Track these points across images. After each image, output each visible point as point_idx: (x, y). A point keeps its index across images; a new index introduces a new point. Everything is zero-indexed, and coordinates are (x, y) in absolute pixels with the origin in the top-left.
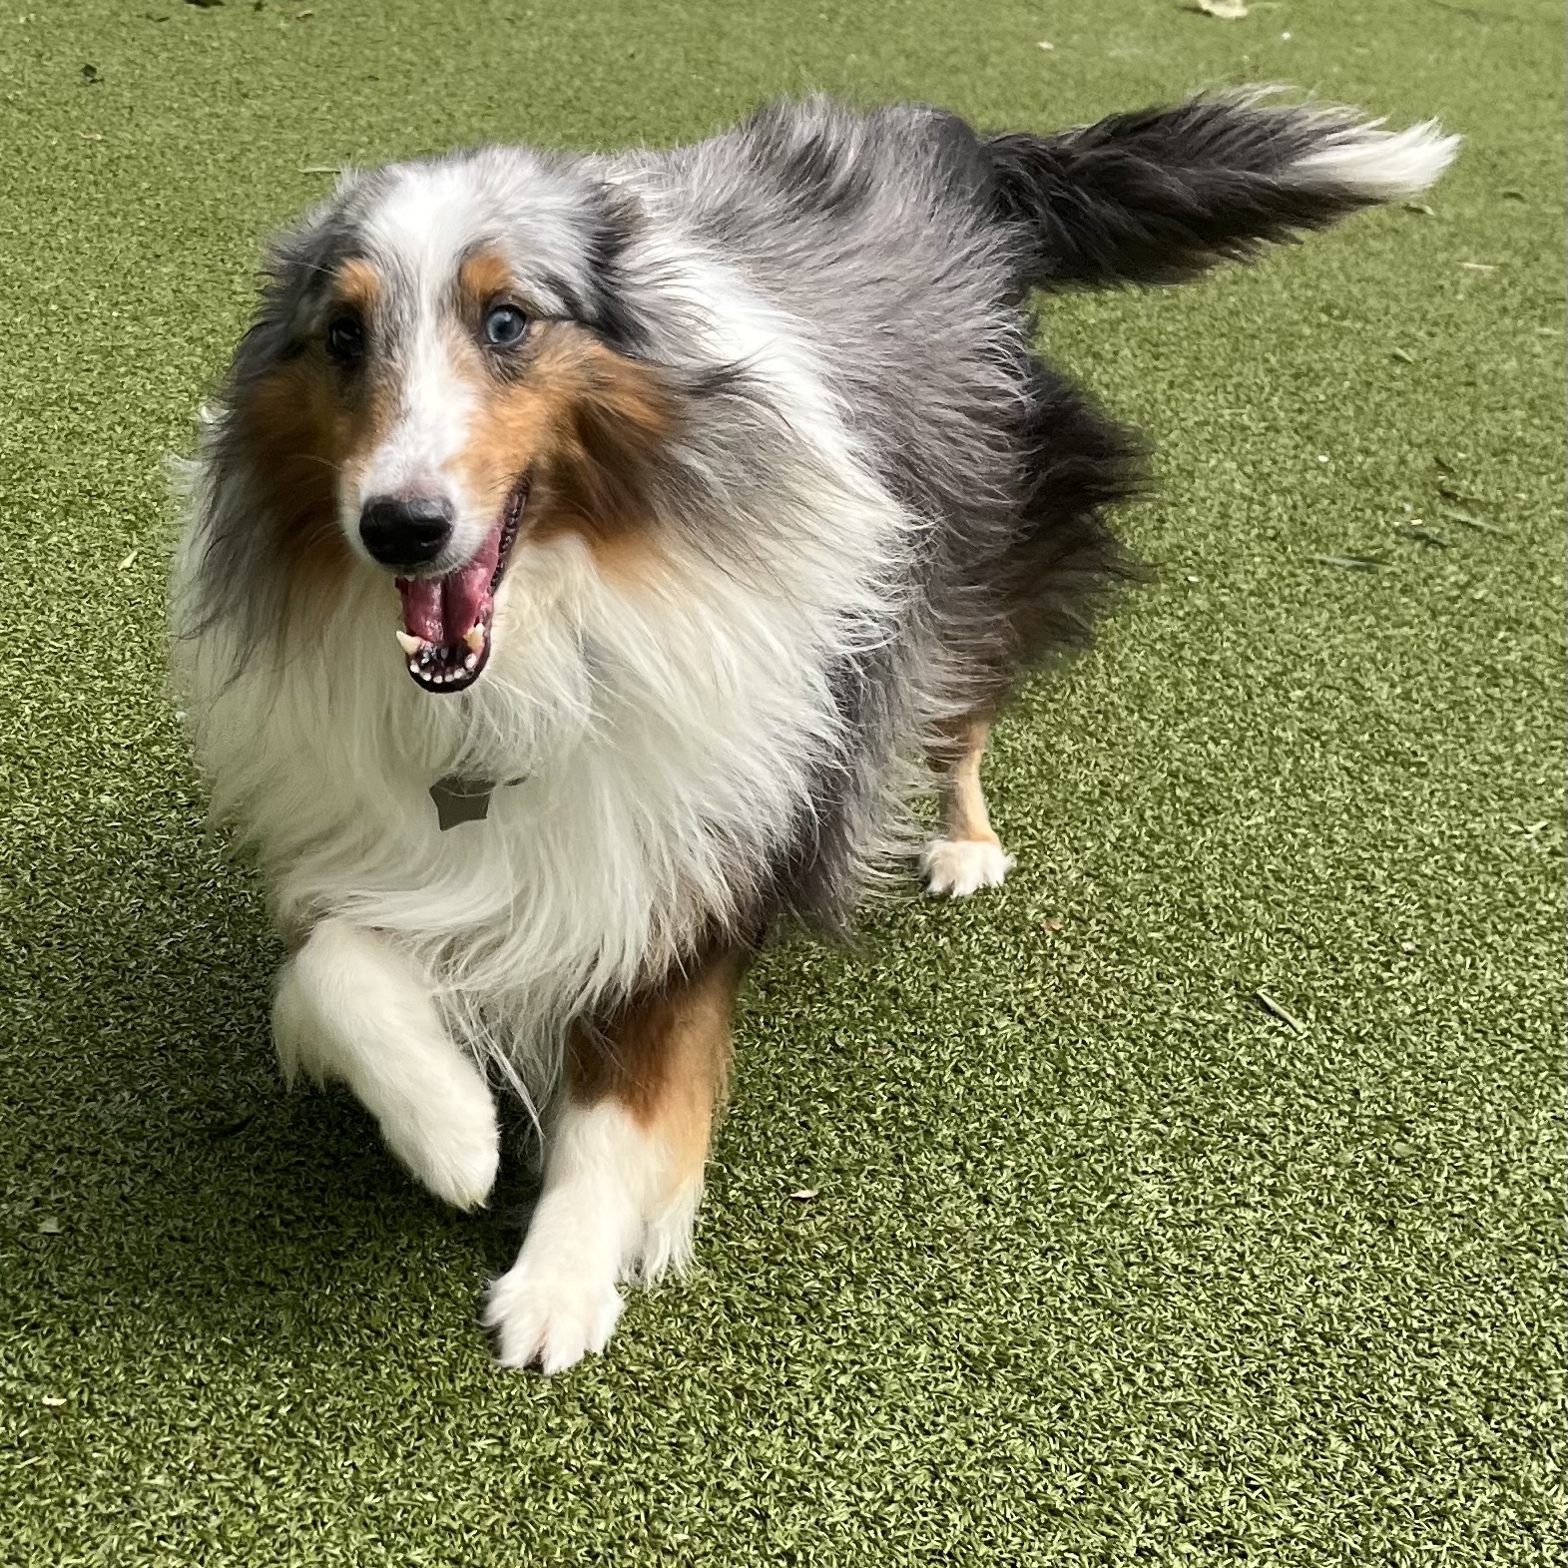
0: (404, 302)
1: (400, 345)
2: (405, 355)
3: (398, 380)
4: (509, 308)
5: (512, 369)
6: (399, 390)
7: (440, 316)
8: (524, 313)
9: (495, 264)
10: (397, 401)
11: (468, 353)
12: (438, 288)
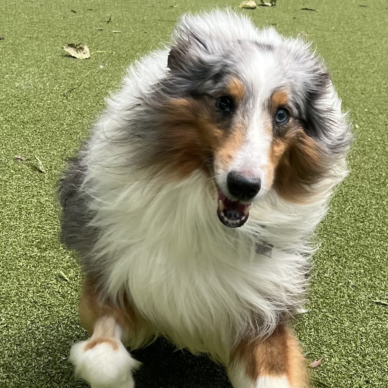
0: (251, 101)
1: (248, 116)
11: (270, 125)
12: (264, 100)
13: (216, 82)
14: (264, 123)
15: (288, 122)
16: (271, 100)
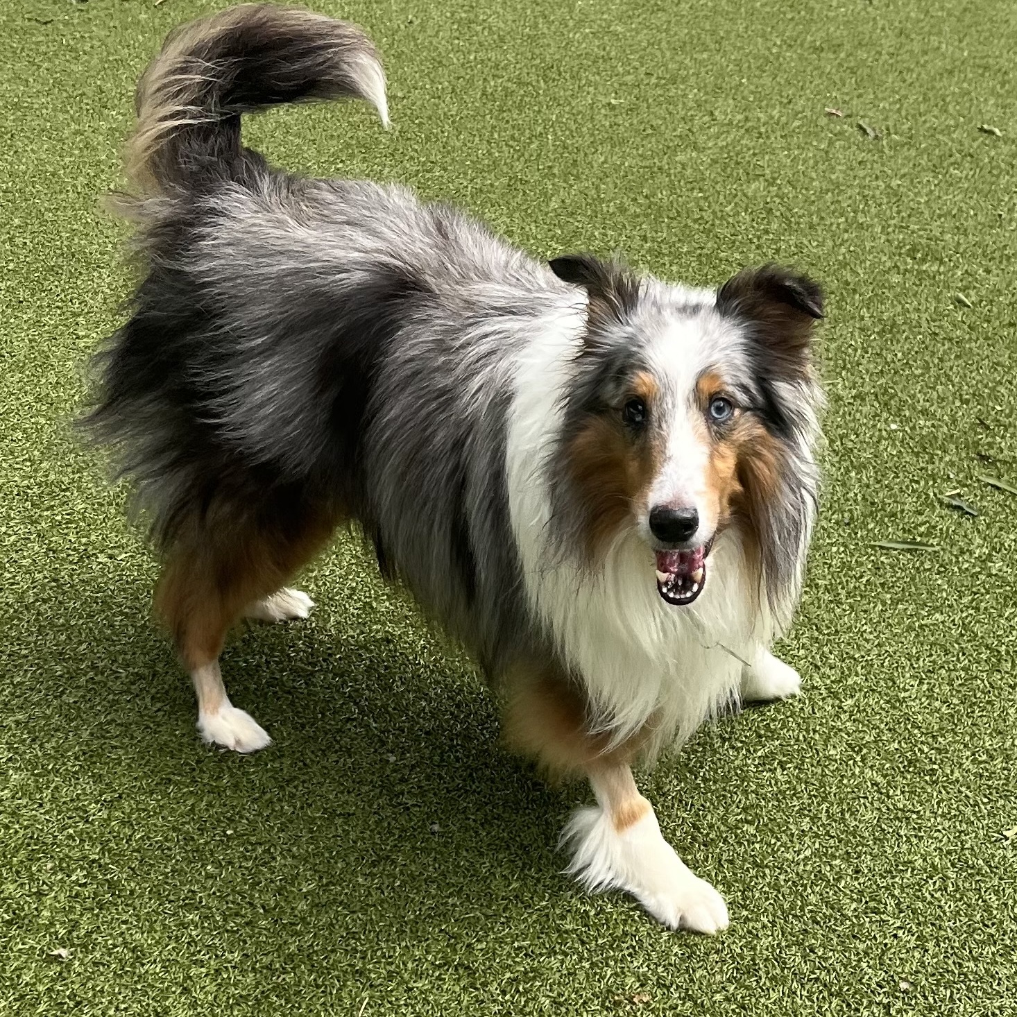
0: (669, 399)
1: (666, 422)
2: (668, 427)
3: (664, 441)
4: (723, 399)
5: (721, 434)
6: (665, 447)
7: (689, 407)
8: (730, 403)
9: (715, 377)
10: (663, 452)
11: (703, 428)
12: (687, 392)
13: (618, 385)
14: (694, 427)
15: (733, 414)
16: (697, 389)
